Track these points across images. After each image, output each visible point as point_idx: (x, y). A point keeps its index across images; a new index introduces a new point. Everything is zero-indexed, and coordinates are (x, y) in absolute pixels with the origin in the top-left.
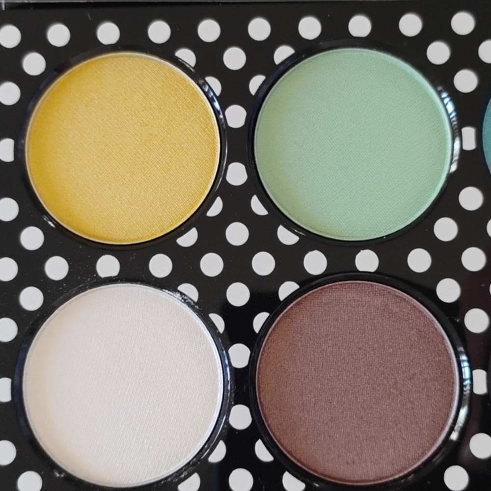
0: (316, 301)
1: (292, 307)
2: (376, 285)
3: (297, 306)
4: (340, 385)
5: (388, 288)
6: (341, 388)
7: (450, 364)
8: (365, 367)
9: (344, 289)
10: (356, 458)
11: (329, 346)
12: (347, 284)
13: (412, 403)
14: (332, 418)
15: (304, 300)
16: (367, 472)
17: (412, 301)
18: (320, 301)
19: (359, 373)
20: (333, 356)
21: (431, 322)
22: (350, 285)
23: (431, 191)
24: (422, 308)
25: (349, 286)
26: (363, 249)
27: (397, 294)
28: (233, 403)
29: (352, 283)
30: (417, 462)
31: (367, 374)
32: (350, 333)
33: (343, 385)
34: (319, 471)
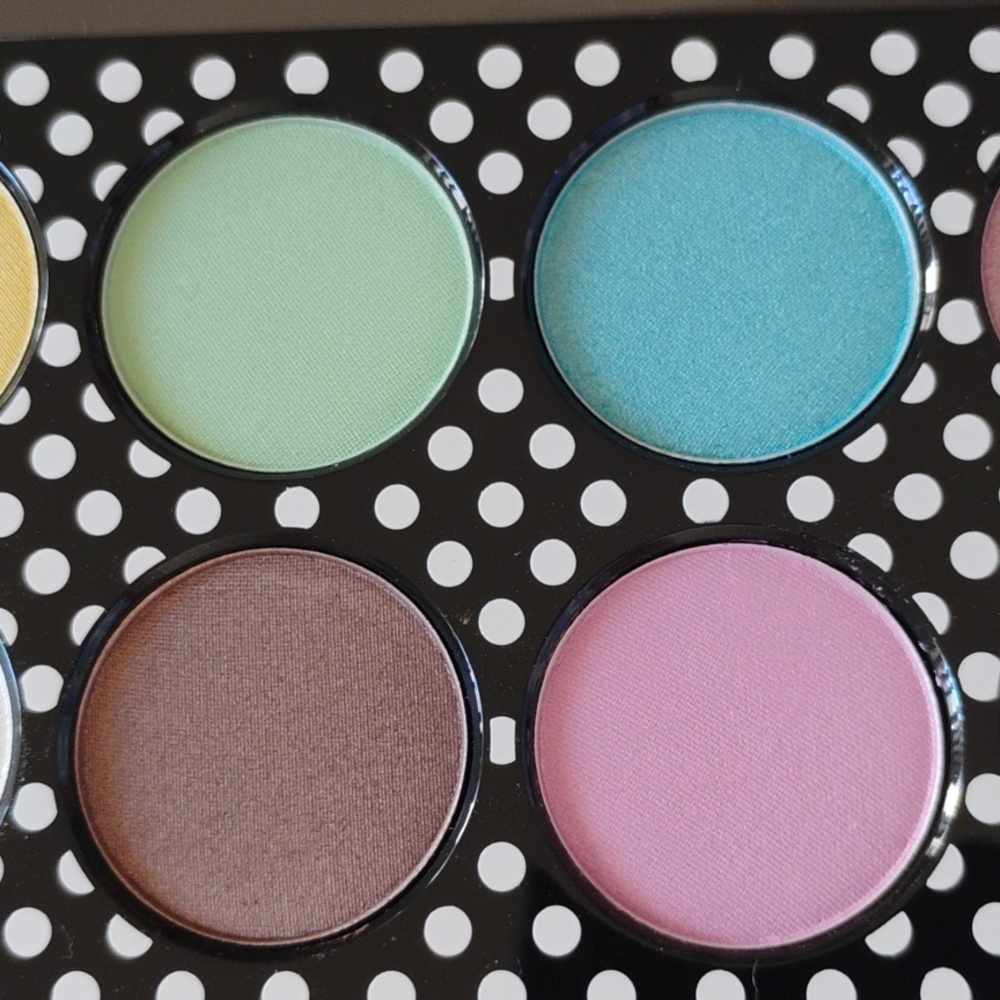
0: (203, 587)
1: (155, 599)
2: (319, 558)
3: (167, 598)
4: (239, 748)
5: (340, 563)
6: (241, 755)
7: (455, 708)
8: (288, 715)
9: (257, 566)
10: (261, 893)
11: (222, 675)
12: (264, 554)
13: (376, 784)
14: (219, 814)
15: (179, 586)
16: (282, 921)
17: (386, 588)
18: (211, 588)
19: (277, 727)
20: (228, 693)
21: (422, 627)
22: (271, 557)
23: (433, 380)
24: (404, 602)
25: (268, 559)
26: (290, 486)
27: (359, 574)
28: (23, 779)
29: (272, 554)
30: (379, 901)
31: (292, 728)
32: (264, 649)
33: (244, 749)
34: (188, 918)
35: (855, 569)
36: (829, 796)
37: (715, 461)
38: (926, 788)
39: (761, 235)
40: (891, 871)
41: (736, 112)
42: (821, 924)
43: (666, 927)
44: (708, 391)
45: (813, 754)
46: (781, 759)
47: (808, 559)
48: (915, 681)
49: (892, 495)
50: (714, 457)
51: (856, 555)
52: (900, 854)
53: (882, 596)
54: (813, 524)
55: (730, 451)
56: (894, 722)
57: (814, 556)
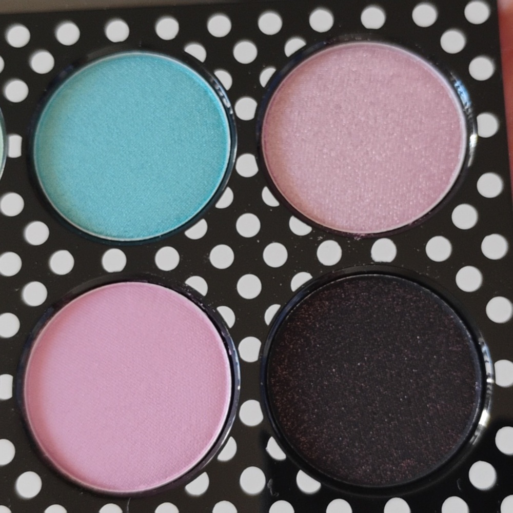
35: (190, 294)
36: (173, 413)
37: (122, 240)
38: (223, 408)
39: (152, 122)
40: (204, 451)
41: (141, 57)
42: (167, 479)
43: (88, 482)
44: (121, 203)
45: (166, 391)
46: (150, 394)
47: (167, 290)
48: (220, 352)
49: (209, 256)
50: (123, 237)
51: (189, 287)
52: (209, 442)
53: (204, 308)
54: (168, 272)
55: (131, 234)
56: (208, 373)
57: (170, 288)
